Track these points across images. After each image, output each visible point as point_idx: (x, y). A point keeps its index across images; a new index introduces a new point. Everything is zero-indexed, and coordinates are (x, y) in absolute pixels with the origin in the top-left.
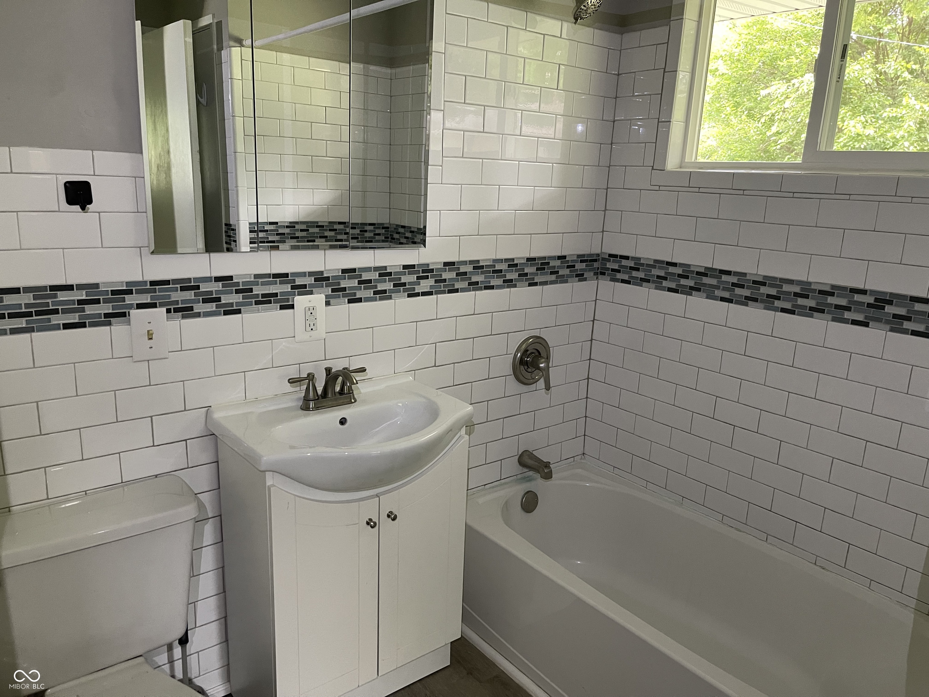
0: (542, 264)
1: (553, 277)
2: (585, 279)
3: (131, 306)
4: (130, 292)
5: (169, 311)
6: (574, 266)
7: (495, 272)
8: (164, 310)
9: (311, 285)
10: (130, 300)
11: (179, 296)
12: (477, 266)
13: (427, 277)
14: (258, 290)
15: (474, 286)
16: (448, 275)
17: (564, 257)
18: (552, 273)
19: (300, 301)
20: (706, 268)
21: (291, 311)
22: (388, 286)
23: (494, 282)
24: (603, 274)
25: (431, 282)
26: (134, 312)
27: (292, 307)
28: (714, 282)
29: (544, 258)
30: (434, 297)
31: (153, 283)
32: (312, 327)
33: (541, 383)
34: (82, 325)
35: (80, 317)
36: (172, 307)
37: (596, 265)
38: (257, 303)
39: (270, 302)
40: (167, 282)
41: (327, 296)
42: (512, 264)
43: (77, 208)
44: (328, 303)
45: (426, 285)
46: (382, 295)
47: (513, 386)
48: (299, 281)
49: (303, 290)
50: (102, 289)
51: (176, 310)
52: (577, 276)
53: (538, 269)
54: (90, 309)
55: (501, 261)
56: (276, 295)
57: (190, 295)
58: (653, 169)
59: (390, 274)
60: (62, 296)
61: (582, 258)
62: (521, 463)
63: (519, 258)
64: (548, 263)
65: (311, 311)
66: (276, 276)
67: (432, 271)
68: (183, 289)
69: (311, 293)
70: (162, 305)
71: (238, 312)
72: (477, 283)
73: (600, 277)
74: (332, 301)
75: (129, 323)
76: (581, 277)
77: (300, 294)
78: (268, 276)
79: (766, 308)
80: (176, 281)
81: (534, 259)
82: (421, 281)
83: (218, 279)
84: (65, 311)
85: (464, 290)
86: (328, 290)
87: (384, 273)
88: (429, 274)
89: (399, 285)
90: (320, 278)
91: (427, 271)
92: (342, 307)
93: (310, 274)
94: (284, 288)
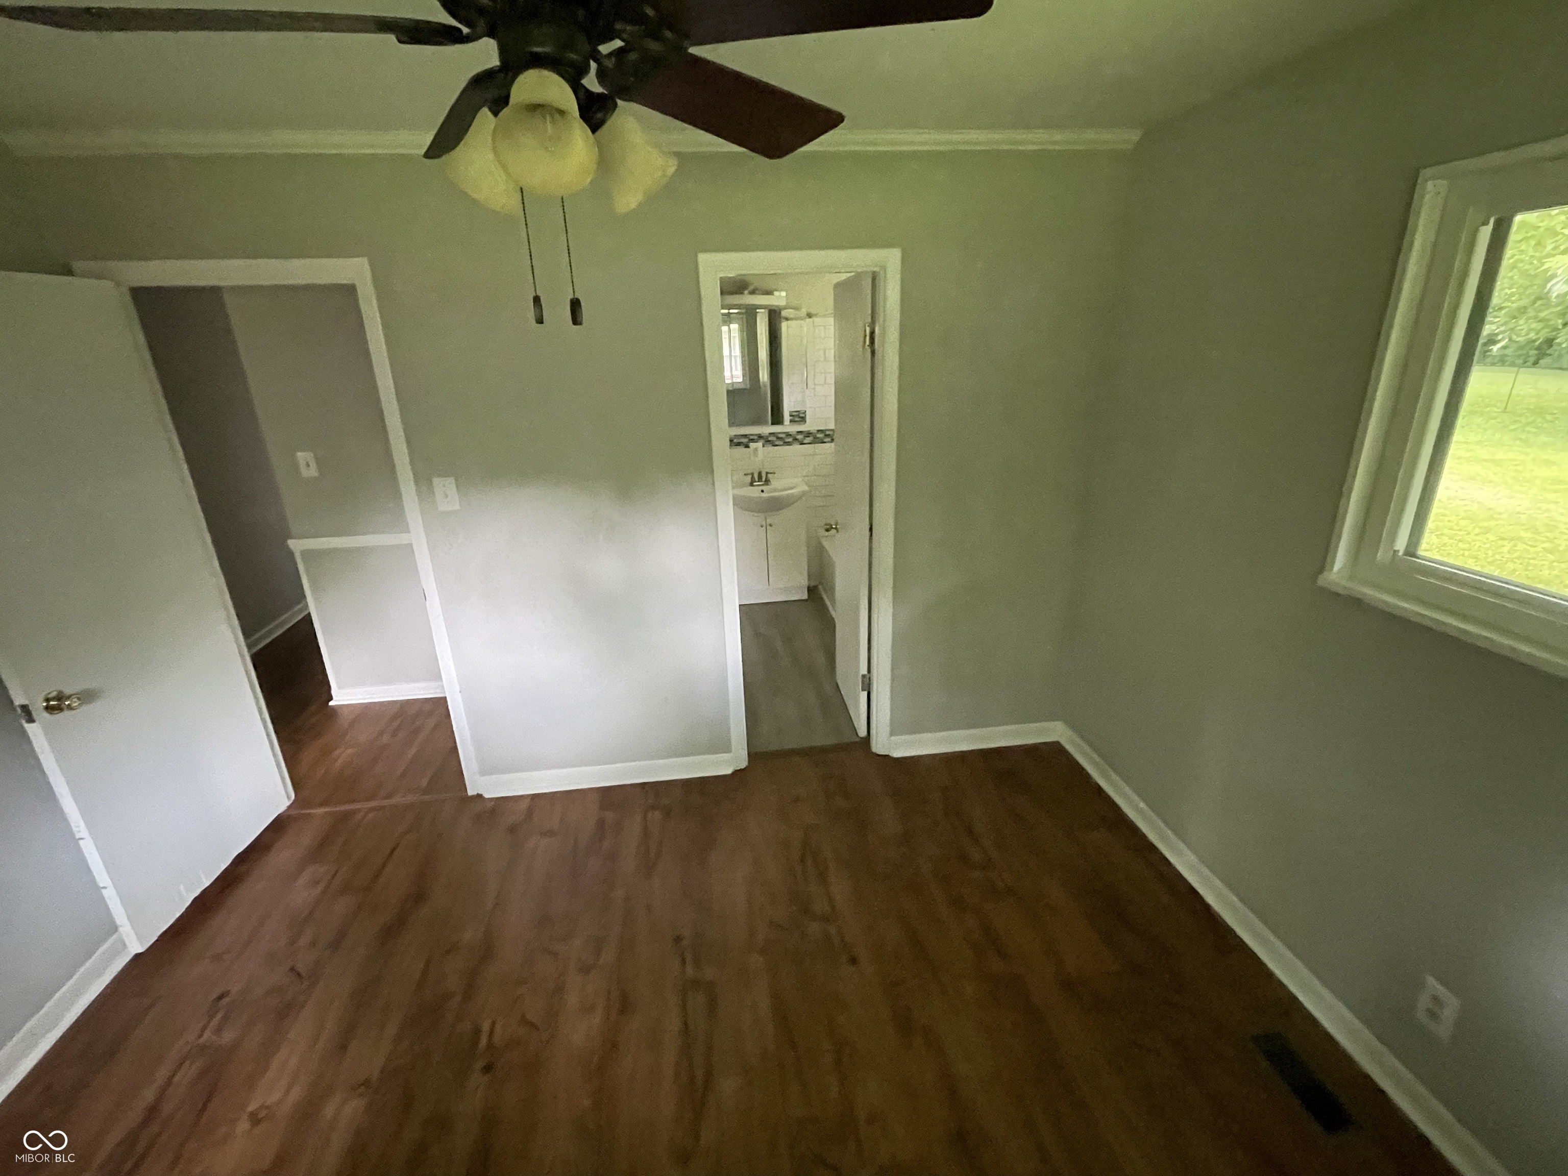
9: (756, 439)
13: (808, 437)
14: (735, 441)
16: (820, 435)
19: (752, 445)
21: (748, 449)
22: (790, 440)
25: (810, 438)
27: (749, 447)
30: (813, 445)
32: (757, 455)
39: (740, 445)
41: (763, 443)
44: (763, 446)
45: (807, 440)
46: (788, 444)
48: (752, 437)
49: (753, 441)
56: (742, 443)
59: (791, 435)
65: (756, 449)
66: (742, 435)
67: (811, 433)
69: (757, 442)
74: (765, 446)
78: (739, 436)
82: (806, 438)
85: (828, 442)
86: (764, 441)
87: (788, 435)
88: (810, 435)
89: (796, 439)
90: (760, 437)
91: (808, 434)
92: (770, 448)
93: (756, 435)
94: (745, 440)
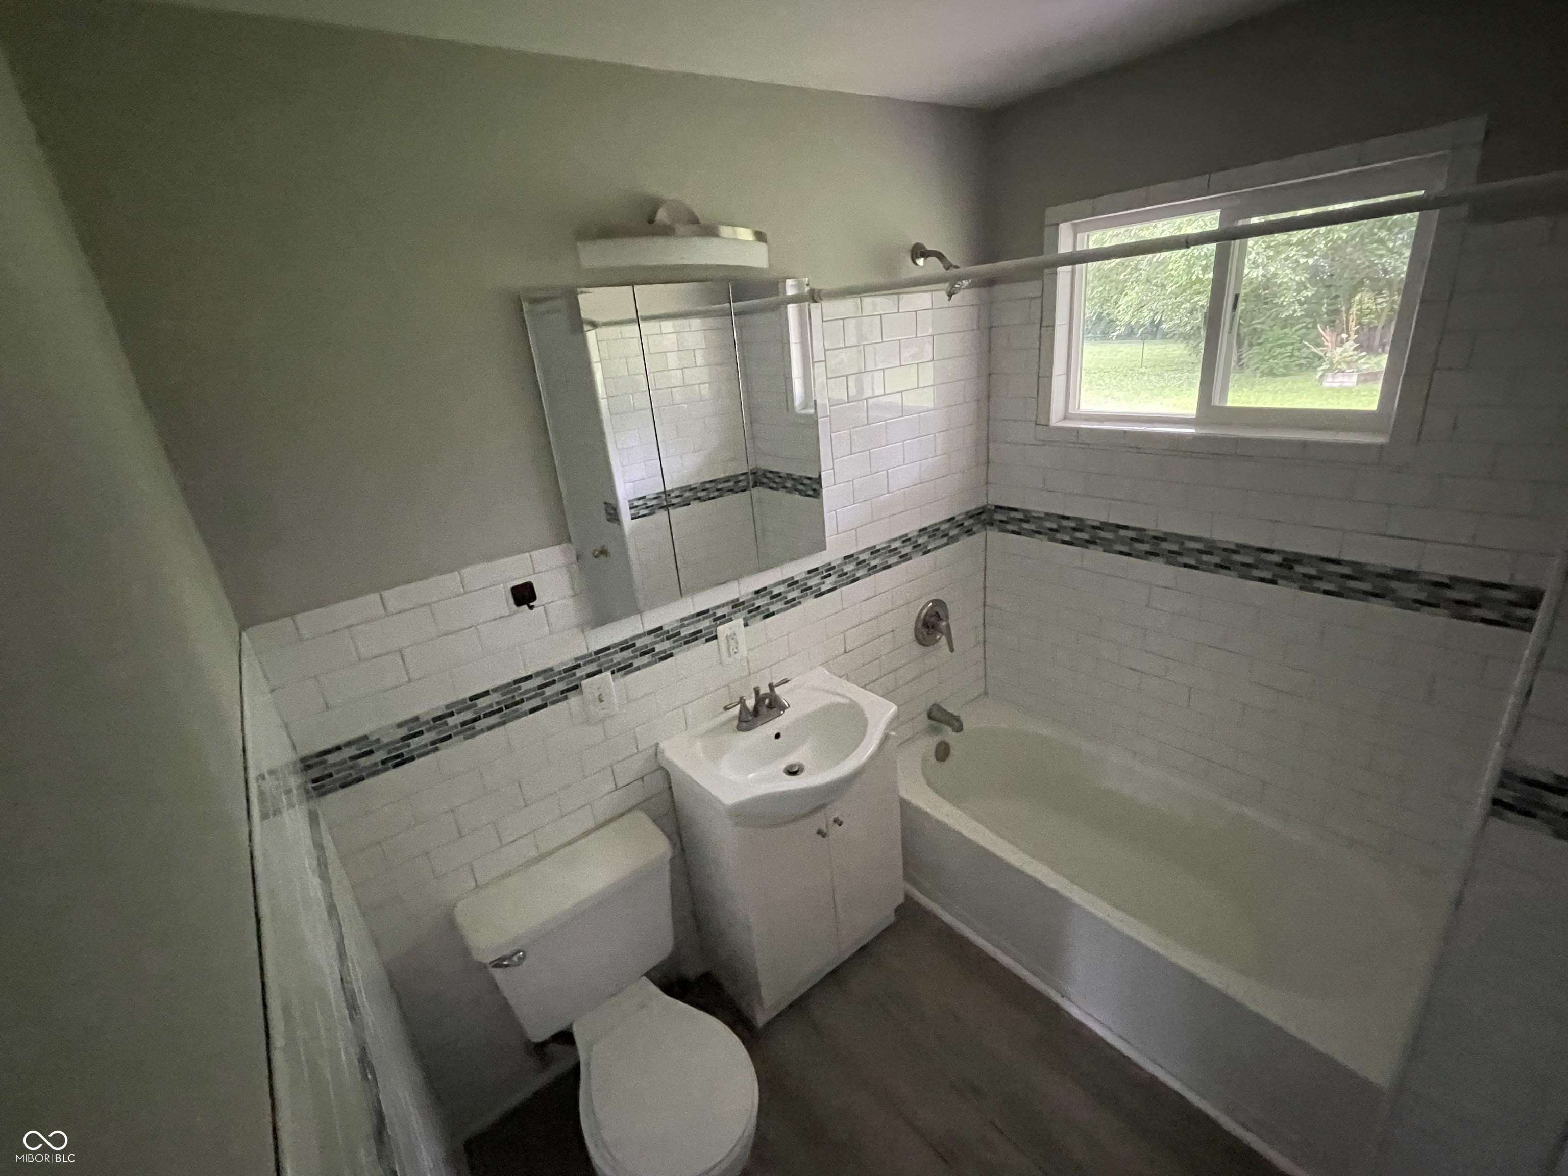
0: (934, 531)
1: (945, 540)
2: (974, 533)
3: (581, 678)
4: (578, 666)
5: (613, 673)
6: (962, 524)
7: (890, 551)
8: (609, 673)
9: (730, 614)
10: (579, 673)
11: (618, 657)
12: (874, 551)
13: (830, 575)
14: (685, 632)
15: (873, 570)
16: (849, 568)
17: (953, 518)
18: (943, 536)
19: (723, 630)
20: (1101, 523)
21: (714, 641)
22: (796, 593)
23: (892, 561)
24: (992, 524)
25: (833, 578)
26: (584, 682)
27: (716, 637)
28: (1110, 536)
29: (935, 524)
30: (838, 591)
31: (597, 653)
32: (735, 650)
33: (944, 640)
34: (544, 706)
35: (542, 700)
36: (615, 669)
37: (983, 517)
38: (686, 643)
39: (696, 639)
40: (608, 648)
41: (744, 619)
42: (905, 540)
43: (525, 607)
44: (746, 625)
45: (829, 583)
46: (793, 603)
47: (917, 649)
48: (719, 613)
49: (724, 619)
50: (556, 670)
51: (619, 670)
52: (967, 532)
53: (929, 537)
54: (549, 691)
55: (895, 540)
56: (700, 631)
57: (628, 654)
58: (1037, 424)
59: (797, 582)
60: (525, 686)
61: (970, 515)
62: (930, 717)
63: (911, 532)
64: (938, 529)
65: (731, 637)
66: (699, 614)
67: (834, 568)
68: (622, 650)
69: (731, 620)
70: (607, 669)
71: (671, 655)
72: (875, 566)
73: (988, 528)
74: (749, 622)
75: (582, 692)
76: (969, 532)
77: (721, 624)
78: (693, 616)
79: (1168, 563)
80: (616, 645)
81: (925, 529)
82: (825, 580)
83: (650, 632)
84: (529, 699)
85: (865, 576)
86: (744, 613)
87: (792, 583)
88: (831, 572)
89: (806, 589)
90: (736, 605)
91: (829, 569)
92: (759, 624)
93: (727, 604)
94: (706, 623)
